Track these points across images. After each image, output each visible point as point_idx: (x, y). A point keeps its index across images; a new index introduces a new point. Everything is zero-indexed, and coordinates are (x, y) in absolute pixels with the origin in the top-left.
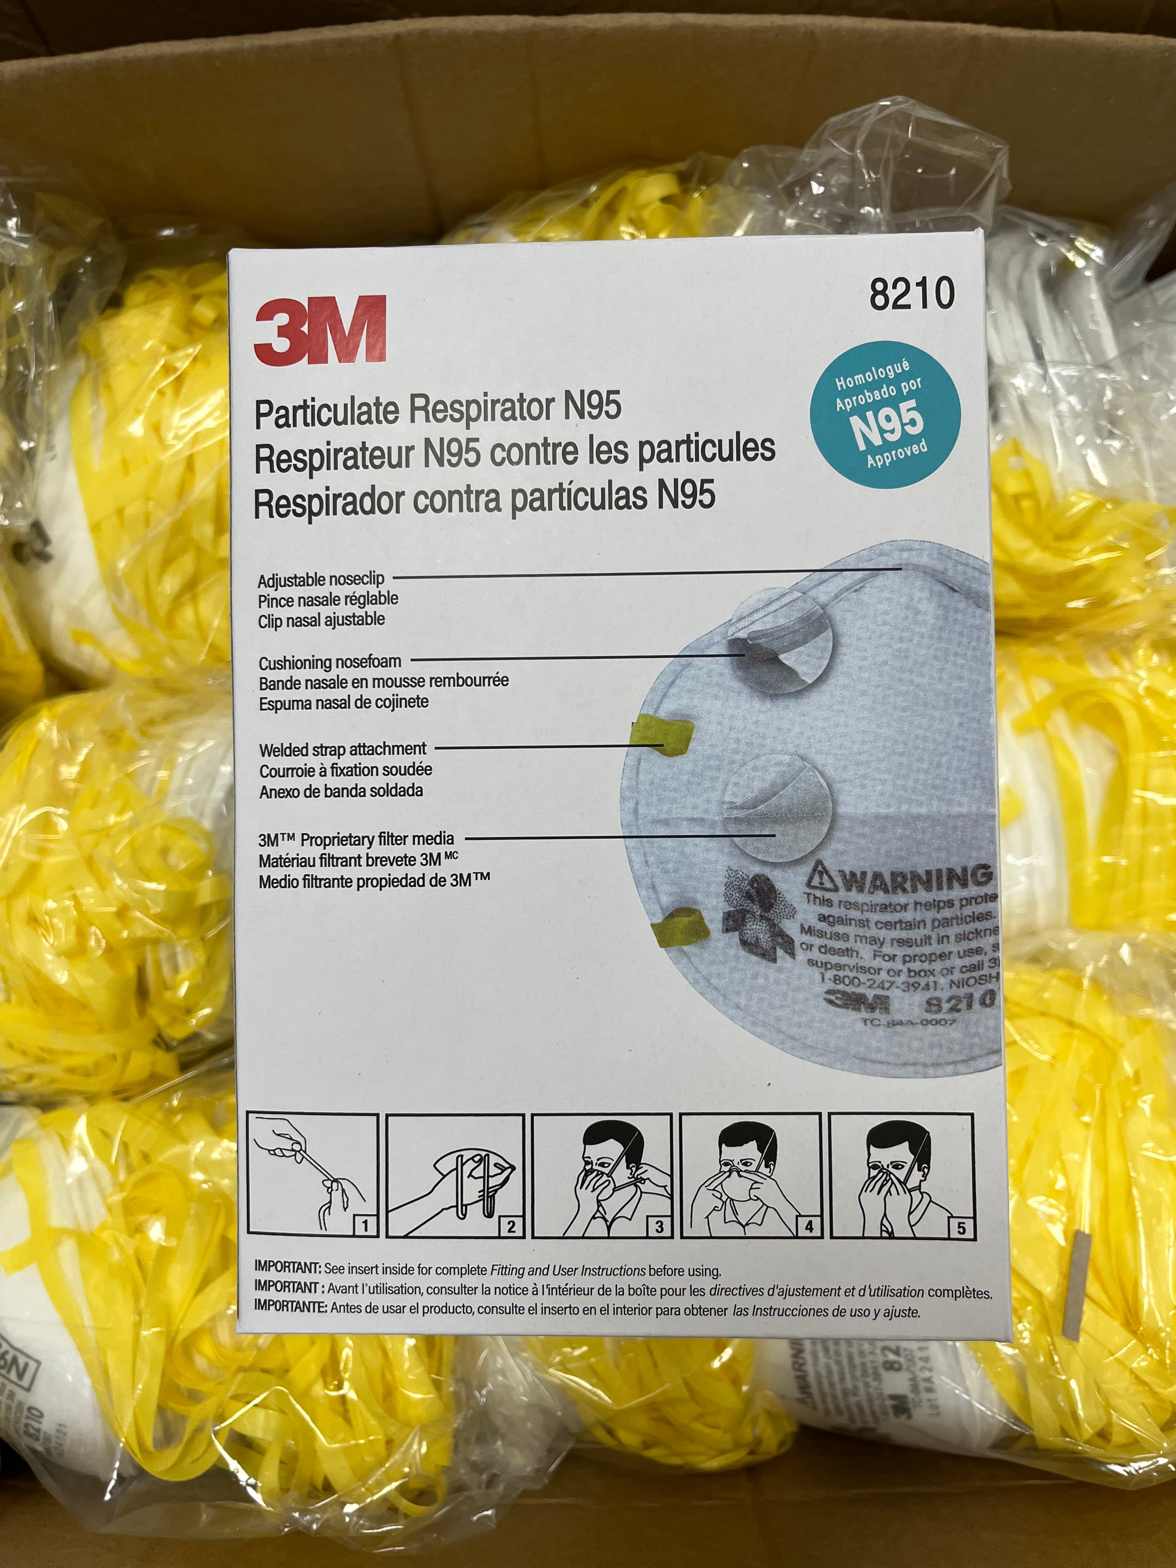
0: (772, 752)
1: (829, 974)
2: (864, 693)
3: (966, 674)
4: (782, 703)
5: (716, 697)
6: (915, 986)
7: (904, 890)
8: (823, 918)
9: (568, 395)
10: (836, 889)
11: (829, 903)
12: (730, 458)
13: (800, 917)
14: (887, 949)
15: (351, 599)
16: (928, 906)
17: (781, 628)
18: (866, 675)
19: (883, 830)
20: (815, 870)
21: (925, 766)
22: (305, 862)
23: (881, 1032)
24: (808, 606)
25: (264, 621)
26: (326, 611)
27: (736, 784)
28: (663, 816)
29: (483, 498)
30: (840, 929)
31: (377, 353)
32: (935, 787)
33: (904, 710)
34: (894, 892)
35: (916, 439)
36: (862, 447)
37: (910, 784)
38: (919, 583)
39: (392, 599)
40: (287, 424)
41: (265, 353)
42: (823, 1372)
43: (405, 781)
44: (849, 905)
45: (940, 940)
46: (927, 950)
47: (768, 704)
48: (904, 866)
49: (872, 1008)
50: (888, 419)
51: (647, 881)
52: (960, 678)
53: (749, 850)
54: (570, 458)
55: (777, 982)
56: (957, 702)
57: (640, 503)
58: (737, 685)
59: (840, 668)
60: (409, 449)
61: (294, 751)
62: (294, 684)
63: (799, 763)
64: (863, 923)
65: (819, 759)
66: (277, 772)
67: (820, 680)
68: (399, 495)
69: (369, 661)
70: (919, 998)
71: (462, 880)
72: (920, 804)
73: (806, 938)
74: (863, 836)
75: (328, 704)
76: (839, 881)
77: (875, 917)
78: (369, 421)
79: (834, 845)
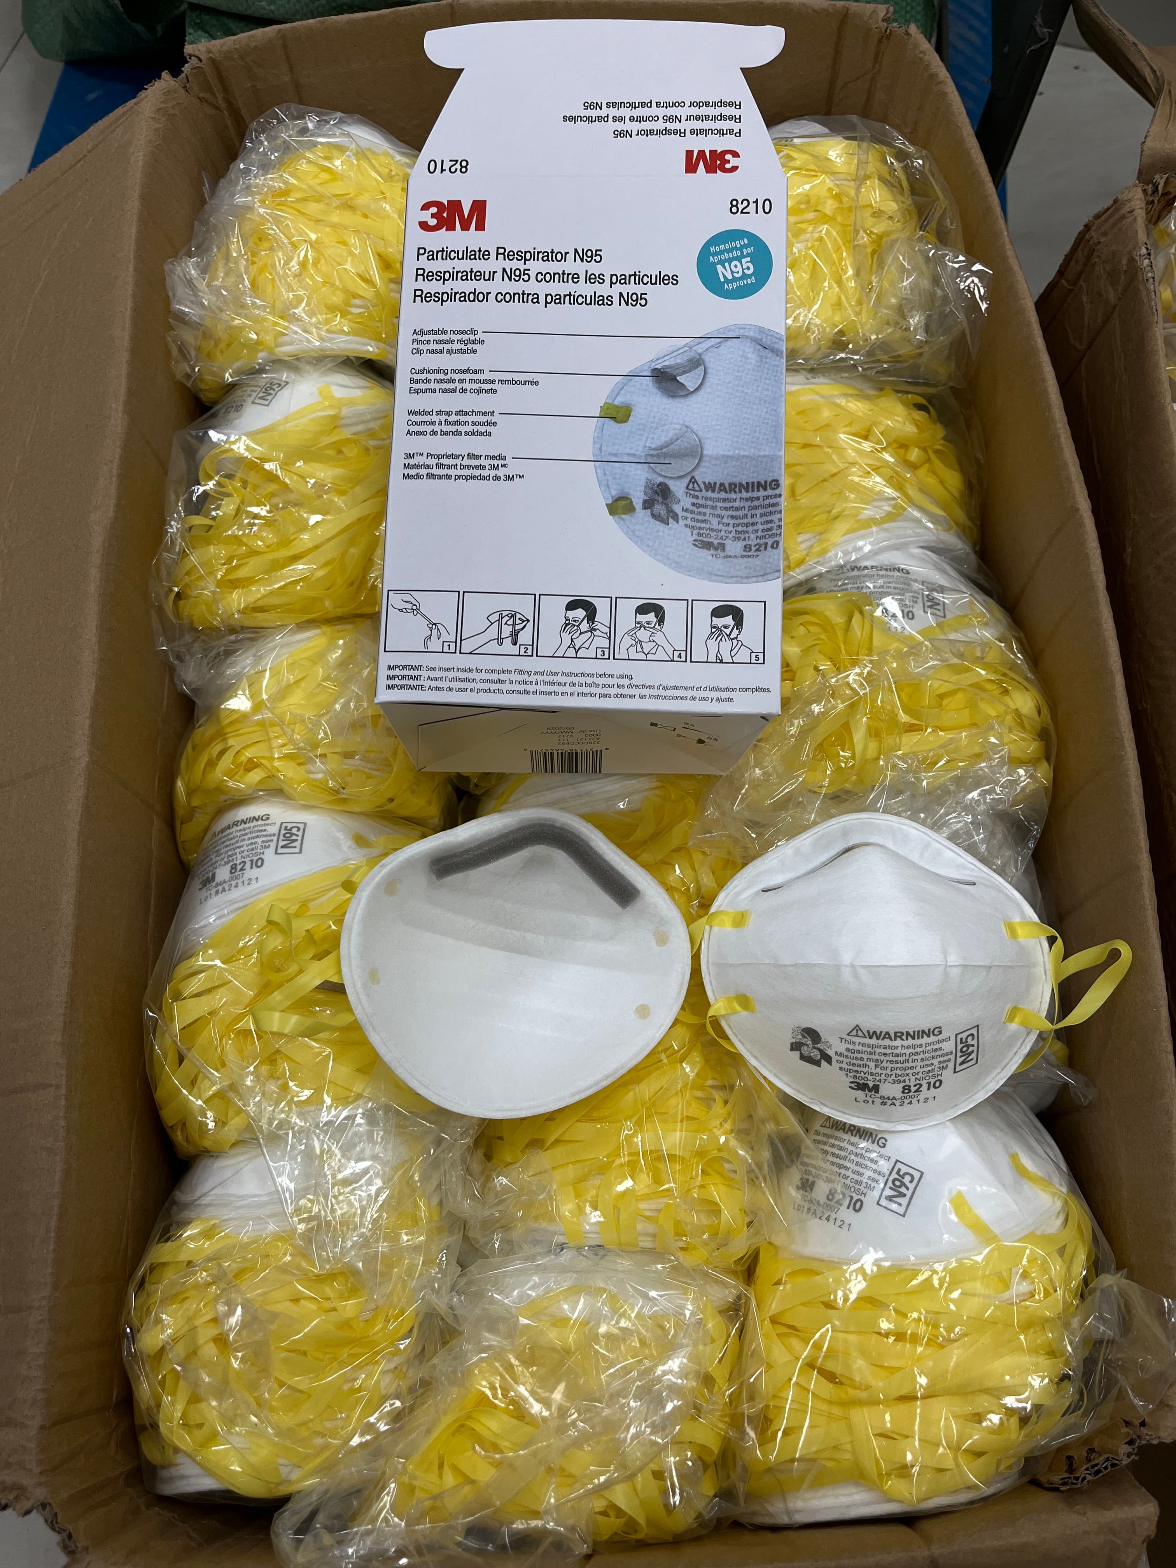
0: (671, 423)
1: (695, 532)
2: (719, 397)
3: (770, 388)
4: (677, 400)
5: (644, 396)
6: (739, 539)
7: (735, 492)
8: (693, 504)
9: (576, 251)
10: (701, 491)
11: (697, 497)
12: (656, 283)
13: (682, 503)
14: (725, 521)
15: (461, 341)
16: (747, 500)
17: (678, 364)
18: (719, 387)
19: (726, 463)
20: (690, 481)
21: (748, 432)
22: (428, 467)
23: (720, 561)
24: (692, 354)
25: (414, 351)
26: (447, 347)
27: (653, 438)
28: (614, 452)
29: (530, 297)
30: (702, 510)
31: (481, 227)
32: (753, 442)
33: (739, 405)
34: (730, 492)
35: (750, 276)
36: (722, 279)
37: (740, 440)
38: (748, 344)
39: (482, 342)
40: (433, 259)
41: (424, 226)
43: (482, 429)
44: (707, 499)
45: (752, 516)
46: (745, 521)
47: (670, 400)
48: (736, 480)
49: (716, 550)
50: (736, 266)
51: (604, 483)
52: (767, 390)
53: (658, 470)
54: (575, 280)
55: (669, 535)
56: (765, 401)
57: (609, 303)
58: (655, 391)
59: (707, 384)
60: (494, 272)
61: (426, 413)
62: (428, 381)
63: (685, 429)
64: (714, 508)
65: (695, 428)
66: (416, 423)
67: (697, 389)
68: (488, 294)
69: (468, 371)
70: (740, 544)
71: (509, 478)
72: (745, 450)
73: (684, 514)
74: (716, 465)
75: (445, 391)
76: (702, 487)
77: (720, 505)
78: (475, 258)
79: (701, 470)
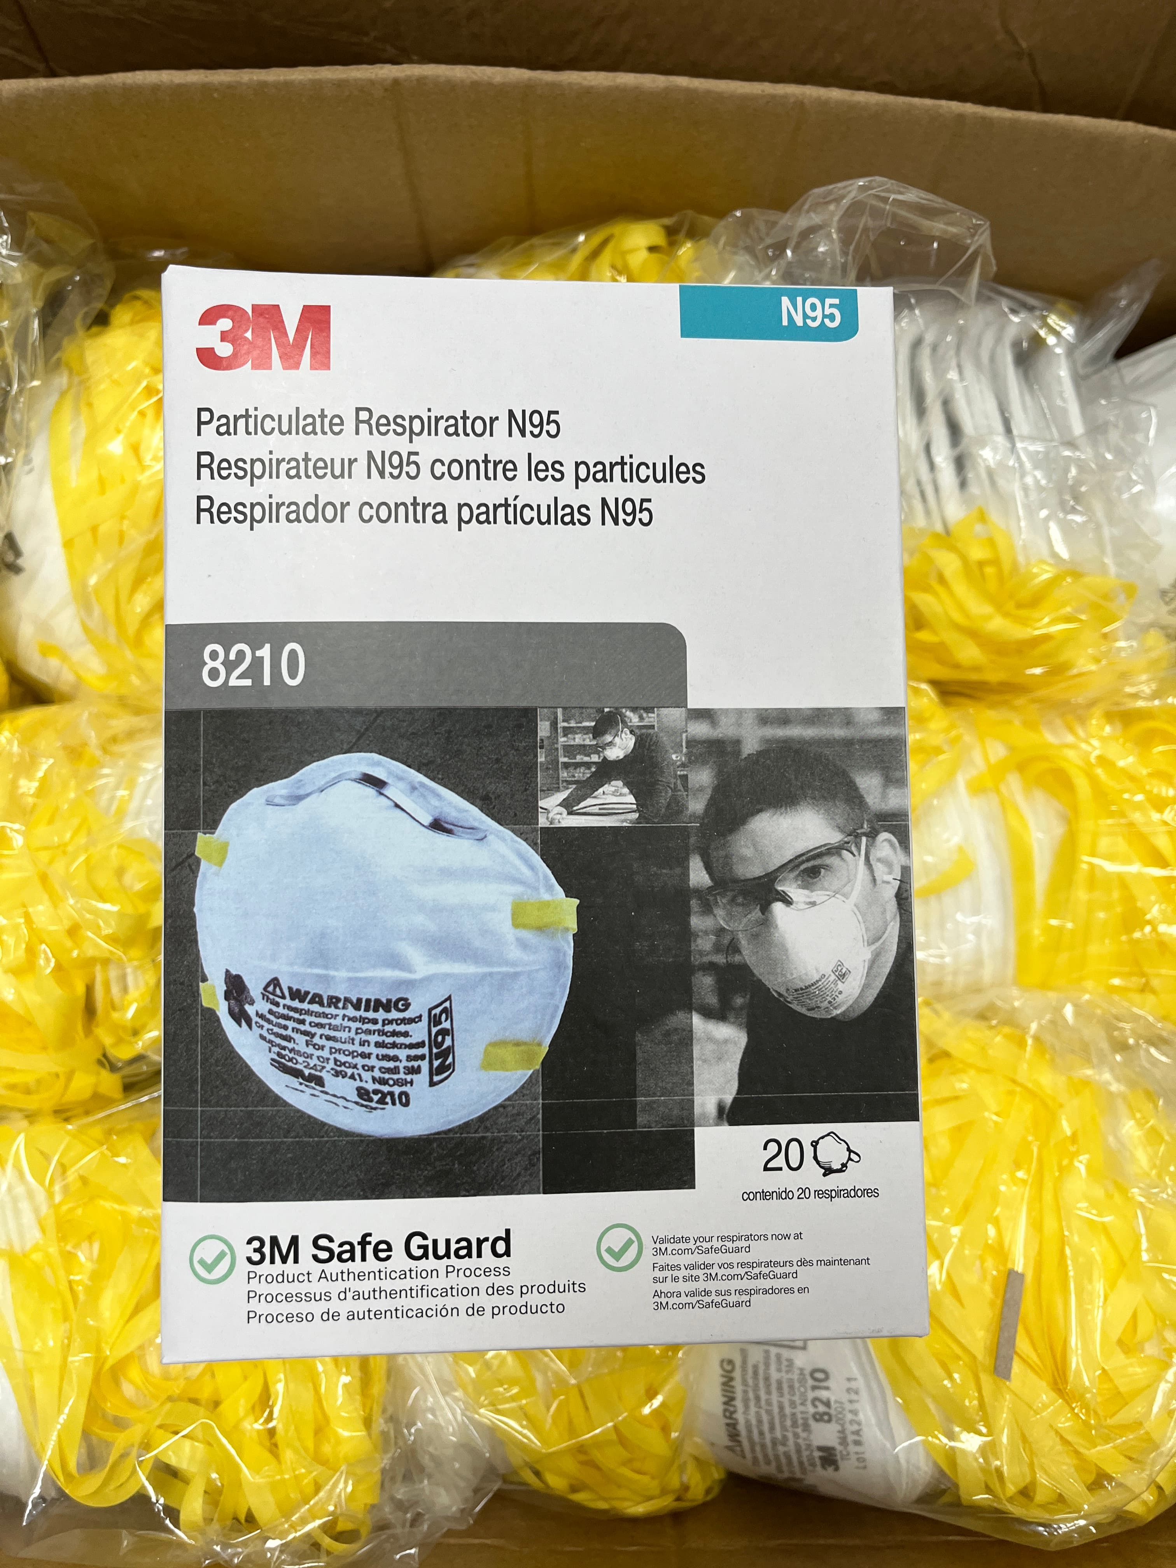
42: (754, 1422)
